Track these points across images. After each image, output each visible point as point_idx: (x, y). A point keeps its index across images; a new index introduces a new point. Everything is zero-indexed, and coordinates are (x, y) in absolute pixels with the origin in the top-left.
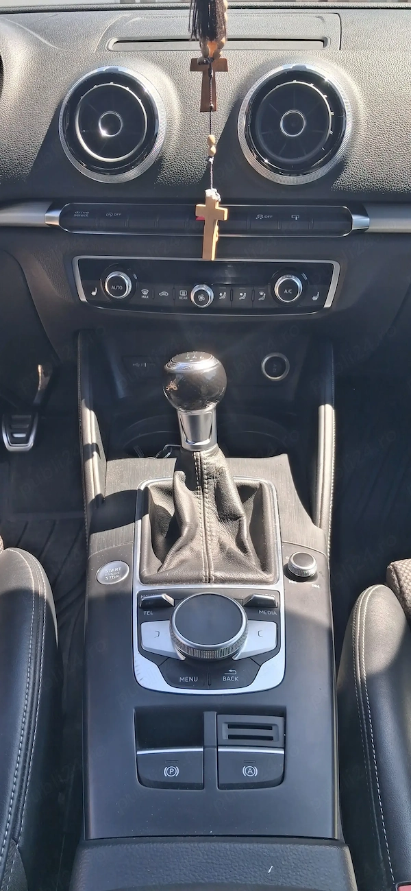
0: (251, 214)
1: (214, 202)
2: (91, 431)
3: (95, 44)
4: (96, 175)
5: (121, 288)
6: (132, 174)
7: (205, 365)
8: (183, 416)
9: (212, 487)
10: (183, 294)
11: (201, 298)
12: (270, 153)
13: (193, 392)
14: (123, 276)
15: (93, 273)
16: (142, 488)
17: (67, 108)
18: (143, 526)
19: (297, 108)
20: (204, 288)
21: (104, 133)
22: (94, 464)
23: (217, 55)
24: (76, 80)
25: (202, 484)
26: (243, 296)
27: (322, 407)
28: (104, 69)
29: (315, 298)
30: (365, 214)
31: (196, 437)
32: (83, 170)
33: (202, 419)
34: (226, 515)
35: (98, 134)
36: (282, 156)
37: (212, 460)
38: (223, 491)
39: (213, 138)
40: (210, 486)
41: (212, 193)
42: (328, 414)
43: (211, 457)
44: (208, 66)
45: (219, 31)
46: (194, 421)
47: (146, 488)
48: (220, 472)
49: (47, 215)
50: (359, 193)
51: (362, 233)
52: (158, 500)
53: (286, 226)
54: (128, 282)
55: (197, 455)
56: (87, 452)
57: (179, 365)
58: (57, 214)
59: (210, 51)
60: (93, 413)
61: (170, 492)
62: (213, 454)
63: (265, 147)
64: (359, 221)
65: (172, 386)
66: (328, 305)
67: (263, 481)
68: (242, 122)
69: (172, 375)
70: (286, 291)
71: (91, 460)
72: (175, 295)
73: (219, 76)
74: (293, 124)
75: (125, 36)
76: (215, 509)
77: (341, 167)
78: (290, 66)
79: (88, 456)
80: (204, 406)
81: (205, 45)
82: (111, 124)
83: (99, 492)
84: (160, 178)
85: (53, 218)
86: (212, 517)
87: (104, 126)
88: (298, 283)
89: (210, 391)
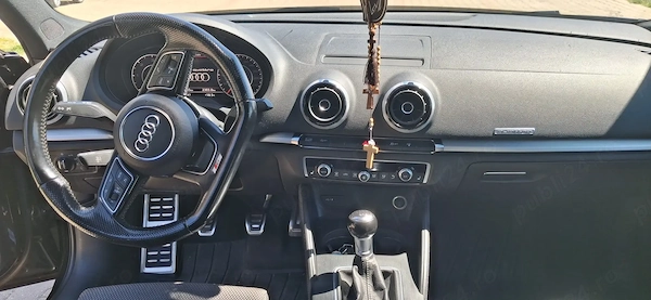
1: (372, 145)
5: (325, 172)
6: (334, 126)
7: (367, 218)
8: (357, 240)
10: (355, 175)
11: (364, 178)
13: (362, 230)
14: (327, 167)
15: (312, 164)
16: (335, 272)
17: (304, 97)
18: (337, 292)
19: (408, 101)
20: (365, 172)
21: (322, 109)
22: (312, 259)
25: (366, 273)
26: (384, 177)
27: (423, 230)
28: (322, 81)
29: (419, 179)
30: (441, 144)
31: (363, 250)
33: (366, 242)
34: (377, 288)
35: (319, 109)
36: (402, 121)
37: (370, 261)
38: (376, 276)
39: (372, 119)
40: (370, 273)
41: (371, 142)
42: (426, 234)
43: (371, 259)
46: (362, 243)
47: (337, 272)
48: (374, 266)
49: (292, 139)
50: (438, 135)
51: (440, 152)
52: (343, 278)
53: (404, 148)
54: (329, 170)
55: (363, 259)
57: (355, 217)
58: (297, 139)
60: (310, 231)
61: (350, 274)
62: (371, 258)
63: (395, 117)
64: (438, 147)
65: (353, 226)
66: (425, 181)
67: (395, 269)
68: (385, 102)
69: (352, 222)
70: (404, 176)
72: (351, 175)
74: (407, 108)
75: (328, 53)
76: (372, 285)
77: (430, 125)
79: (309, 256)
80: (367, 236)
82: (325, 105)
83: (314, 273)
84: (346, 127)
85: (295, 141)
86: (371, 289)
87: (322, 105)
88: (410, 173)
89: (370, 230)
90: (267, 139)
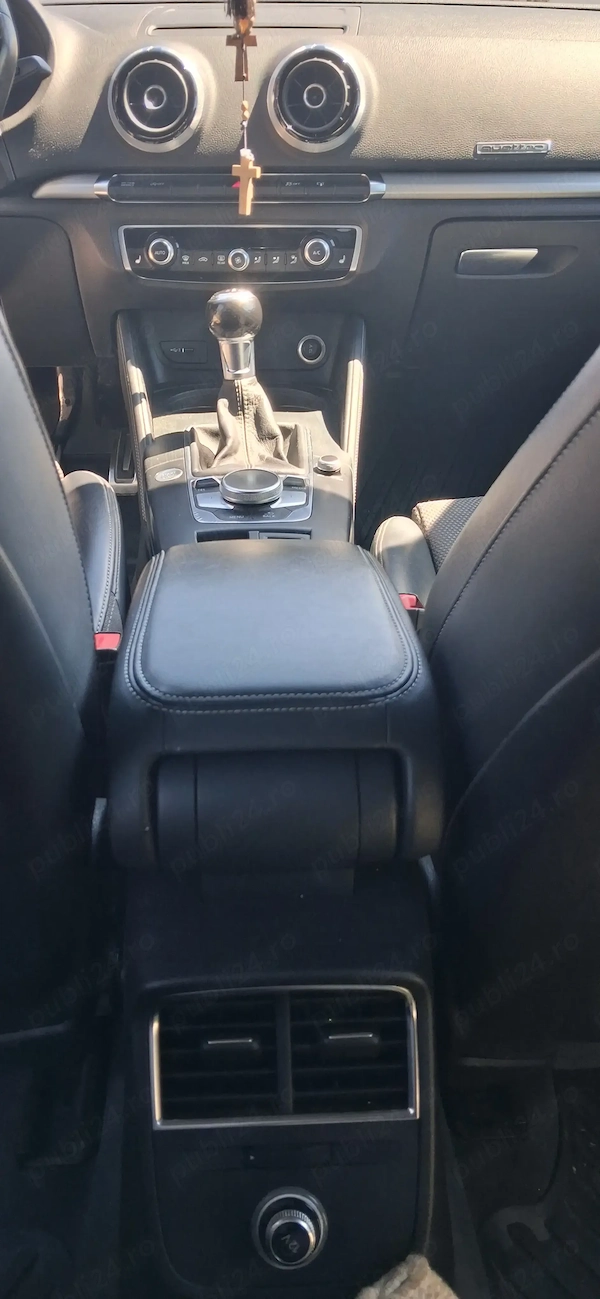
0: (280, 182)
1: (249, 161)
2: (137, 379)
3: (134, 32)
4: (143, 144)
5: (163, 253)
6: (173, 145)
7: (243, 298)
8: (225, 346)
9: (252, 413)
10: (221, 259)
11: (238, 260)
12: (293, 120)
13: (233, 322)
14: (166, 242)
15: (137, 242)
16: (189, 430)
17: (115, 83)
18: (192, 451)
19: (318, 83)
20: (241, 251)
21: (149, 105)
23: (247, 32)
24: (122, 60)
25: (243, 410)
26: (276, 260)
27: (351, 362)
28: (149, 49)
29: (342, 261)
30: (381, 181)
31: (236, 366)
32: (131, 139)
33: (241, 347)
34: (265, 435)
35: (144, 107)
36: (306, 126)
37: (250, 389)
38: (262, 415)
39: (246, 103)
40: (250, 411)
41: (246, 153)
42: (355, 368)
43: (250, 386)
44: (241, 41)
45: (248, 11)
46: (234, 348)
47: (192, 428)
48: (259, 399)
49: (96, 185)
50: (375, 159)
51: (379, 197)
52: (202, 438)
53: (312, 192)
54: (170, 248)
55: (237, 383)
56: (135, 399)
57: (221, 297)
58: (105, 185)
59: (242, 29)
60: (139, 370)
61: (216, 433)
62: (251, 383)
63: (291, 117)
64: (377, 187)
66: (353, 268)
67: (299, 425)
68: (271, 98)
69: (215, 306)
70: (314, 253)
71: (139, 405)
72: (213, 260)
73: (250, 50)
74: (315, 96)
75: (161, 24)
76: (255, 432)
77: (357, 137)
78: (312, 47)
79: (135, 403)
80: (241, 335)
81: (238, 23)
82: (156, 97)
83: (148, 432)
84: (200, 149)
85: (102, 188)
86: (252, 436)
87: (151, 98)
88: (326, 247)
89: (247, 324)
90: (47, 190)
